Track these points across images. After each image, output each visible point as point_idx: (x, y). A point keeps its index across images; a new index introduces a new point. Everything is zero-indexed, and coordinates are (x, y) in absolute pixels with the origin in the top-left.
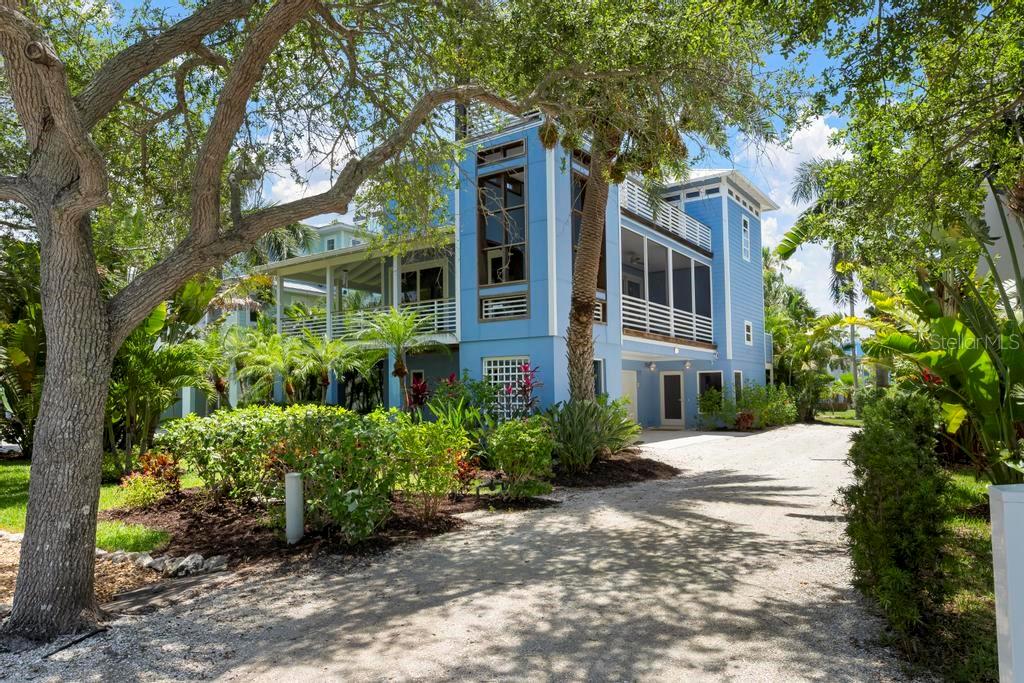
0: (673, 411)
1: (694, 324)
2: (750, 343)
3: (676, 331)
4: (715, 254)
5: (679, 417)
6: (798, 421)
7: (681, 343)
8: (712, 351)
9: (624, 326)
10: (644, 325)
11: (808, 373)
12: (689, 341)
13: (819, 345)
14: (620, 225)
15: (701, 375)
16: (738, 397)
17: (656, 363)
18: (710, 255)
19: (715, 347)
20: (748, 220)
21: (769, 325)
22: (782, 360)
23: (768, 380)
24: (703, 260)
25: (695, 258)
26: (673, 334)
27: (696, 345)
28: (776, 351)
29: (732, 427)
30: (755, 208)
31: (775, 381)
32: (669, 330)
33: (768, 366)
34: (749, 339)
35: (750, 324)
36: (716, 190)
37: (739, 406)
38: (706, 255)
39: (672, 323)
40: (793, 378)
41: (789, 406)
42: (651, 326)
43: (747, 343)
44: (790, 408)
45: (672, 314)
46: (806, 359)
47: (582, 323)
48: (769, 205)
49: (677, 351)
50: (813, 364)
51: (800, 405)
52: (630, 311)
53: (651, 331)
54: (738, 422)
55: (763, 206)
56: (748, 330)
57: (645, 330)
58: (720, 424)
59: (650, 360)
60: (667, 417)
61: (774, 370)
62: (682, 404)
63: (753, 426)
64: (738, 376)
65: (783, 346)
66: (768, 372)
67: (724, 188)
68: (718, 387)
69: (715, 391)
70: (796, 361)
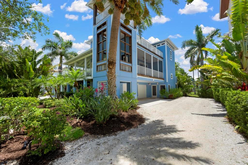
0: (154, 94)
1: (158, 74)
2: (172, 79)
3: (153, 75)
4: (164, 58)
5: (156, 95)
6: (183, 96)
7: (155, 78)
8: (163, 80)
9: (138, 73)
10: (145, 73)
11: (185, 85)
12: (157, 78)
13: (188, 79)
14: (137, 47)
15: (161, 86)
16: (169, 91)
17: (151, 83)
18: (163, 58)
19: (164, 79)
20: (171, 51)
21: (176, 75)
22: (179, 82)
23: (176, 87)
24: (161, 60)
25: (159, 59)
26: (153, 76)
27: (159, 79)
28: (178, 80)
29: (168, 98)
30: (173, 49)
31: (178, 87)
32: (152, 75)
33: (176, 84)
34: (172, 78)
35: (172, 74)
36: (164, 44)
37: (169, 93)
38: (161, 58)
39: (153, 73)
40: (182, 86)
41: (181, 92)
42: (146, 74)
43: (171, 78)
44: (181, 93)
45: (152, 71)
46: (185, 82)
47: (111, 68)
48: (176, 48)
49: (154, 80)
50: (187, 83)
51: (184, 92)
52: (140, 70)
53: (146, 75)
54: (169, 97)
55: (175, 49)
56: (172, 76)
57: (145, 75)
58: (165, 97)
59: (149, 83)
60: (153, 95)
61: (178, 85)
62: (156, 92)
63: (173, 98)
64: (169, 86)
65: (180, 79)
66: (176, 85)
67: (166, 43)
68: (165, 89)
69: (164, 89)
70: (183, 82)
